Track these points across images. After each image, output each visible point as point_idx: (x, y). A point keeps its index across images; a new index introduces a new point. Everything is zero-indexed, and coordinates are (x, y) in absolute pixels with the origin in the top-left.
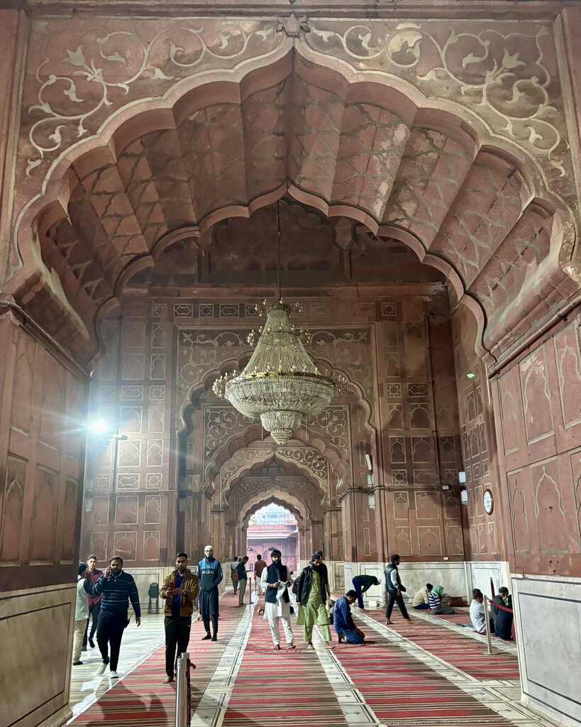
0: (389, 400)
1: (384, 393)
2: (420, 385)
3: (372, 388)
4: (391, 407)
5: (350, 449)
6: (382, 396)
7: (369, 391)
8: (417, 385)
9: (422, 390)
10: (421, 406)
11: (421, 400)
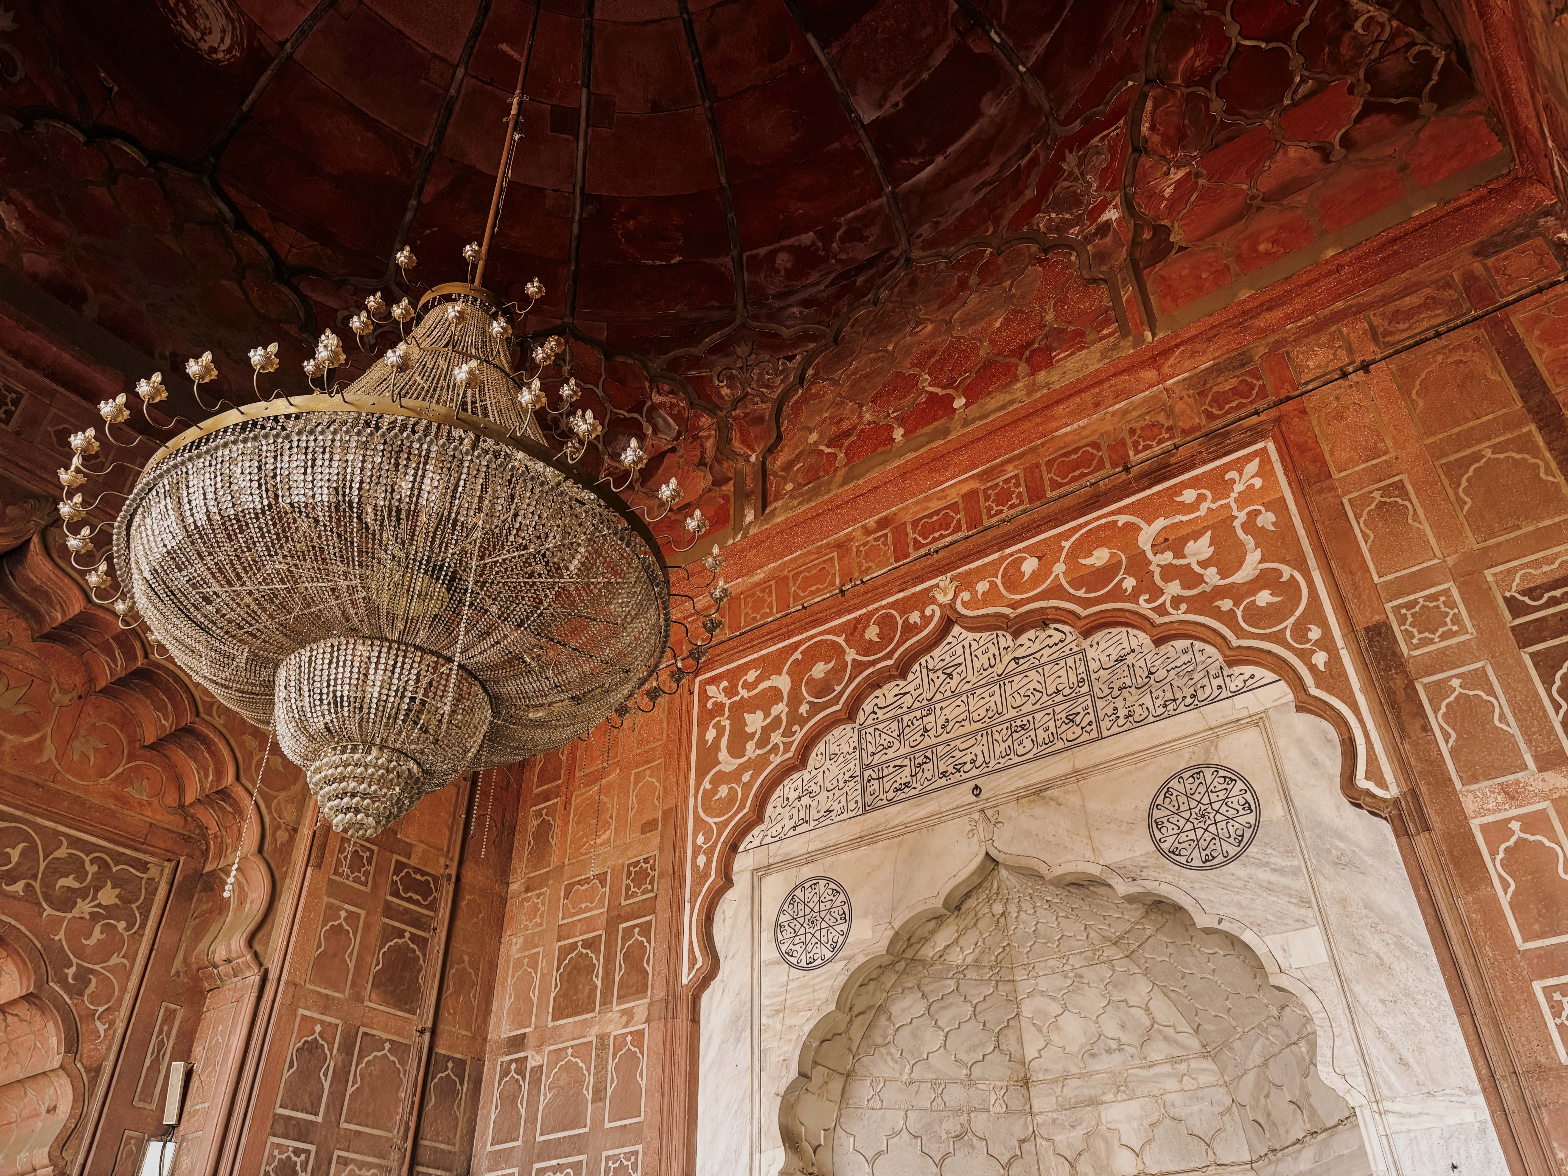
0: (334, 889)
1: (327, 859)
2: (423, 873)
3: (295, 830)
4: (332, 912)
5: (120, 1027)
6: (319, 866)
7: (282, 836)
8: (417, 870)
9: (424, 889)
10: (414, 938)
11: (416, 922)
